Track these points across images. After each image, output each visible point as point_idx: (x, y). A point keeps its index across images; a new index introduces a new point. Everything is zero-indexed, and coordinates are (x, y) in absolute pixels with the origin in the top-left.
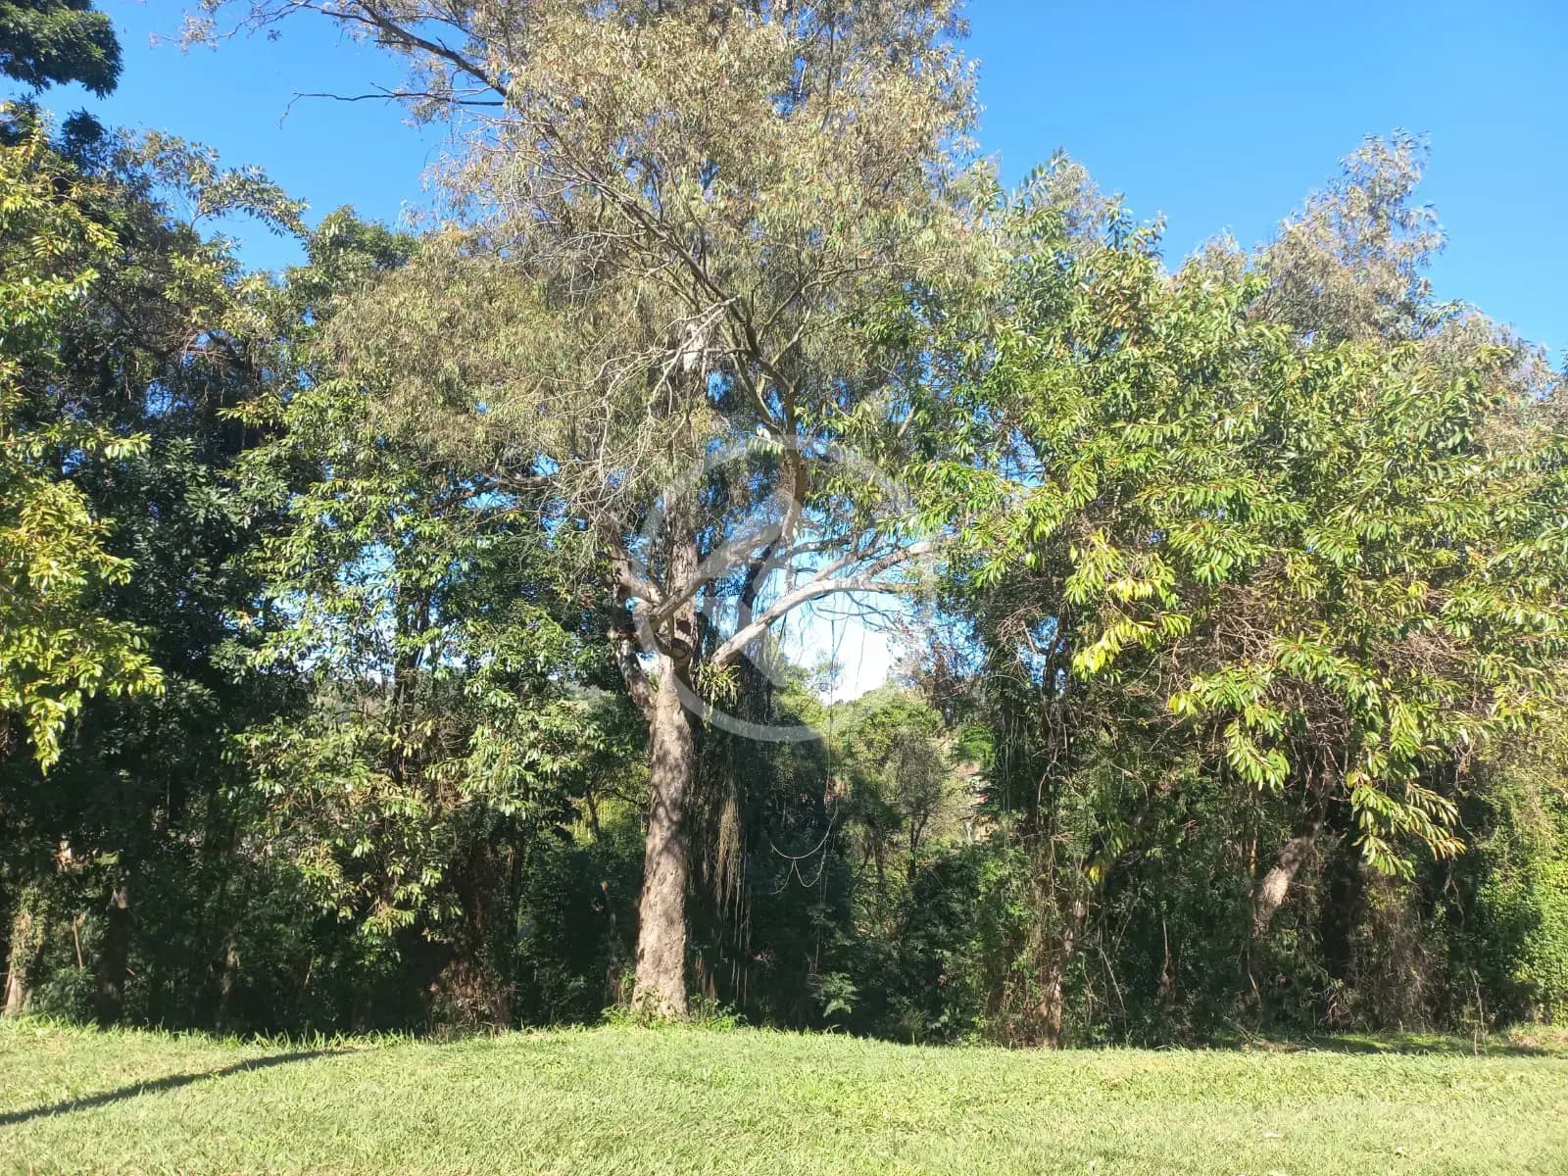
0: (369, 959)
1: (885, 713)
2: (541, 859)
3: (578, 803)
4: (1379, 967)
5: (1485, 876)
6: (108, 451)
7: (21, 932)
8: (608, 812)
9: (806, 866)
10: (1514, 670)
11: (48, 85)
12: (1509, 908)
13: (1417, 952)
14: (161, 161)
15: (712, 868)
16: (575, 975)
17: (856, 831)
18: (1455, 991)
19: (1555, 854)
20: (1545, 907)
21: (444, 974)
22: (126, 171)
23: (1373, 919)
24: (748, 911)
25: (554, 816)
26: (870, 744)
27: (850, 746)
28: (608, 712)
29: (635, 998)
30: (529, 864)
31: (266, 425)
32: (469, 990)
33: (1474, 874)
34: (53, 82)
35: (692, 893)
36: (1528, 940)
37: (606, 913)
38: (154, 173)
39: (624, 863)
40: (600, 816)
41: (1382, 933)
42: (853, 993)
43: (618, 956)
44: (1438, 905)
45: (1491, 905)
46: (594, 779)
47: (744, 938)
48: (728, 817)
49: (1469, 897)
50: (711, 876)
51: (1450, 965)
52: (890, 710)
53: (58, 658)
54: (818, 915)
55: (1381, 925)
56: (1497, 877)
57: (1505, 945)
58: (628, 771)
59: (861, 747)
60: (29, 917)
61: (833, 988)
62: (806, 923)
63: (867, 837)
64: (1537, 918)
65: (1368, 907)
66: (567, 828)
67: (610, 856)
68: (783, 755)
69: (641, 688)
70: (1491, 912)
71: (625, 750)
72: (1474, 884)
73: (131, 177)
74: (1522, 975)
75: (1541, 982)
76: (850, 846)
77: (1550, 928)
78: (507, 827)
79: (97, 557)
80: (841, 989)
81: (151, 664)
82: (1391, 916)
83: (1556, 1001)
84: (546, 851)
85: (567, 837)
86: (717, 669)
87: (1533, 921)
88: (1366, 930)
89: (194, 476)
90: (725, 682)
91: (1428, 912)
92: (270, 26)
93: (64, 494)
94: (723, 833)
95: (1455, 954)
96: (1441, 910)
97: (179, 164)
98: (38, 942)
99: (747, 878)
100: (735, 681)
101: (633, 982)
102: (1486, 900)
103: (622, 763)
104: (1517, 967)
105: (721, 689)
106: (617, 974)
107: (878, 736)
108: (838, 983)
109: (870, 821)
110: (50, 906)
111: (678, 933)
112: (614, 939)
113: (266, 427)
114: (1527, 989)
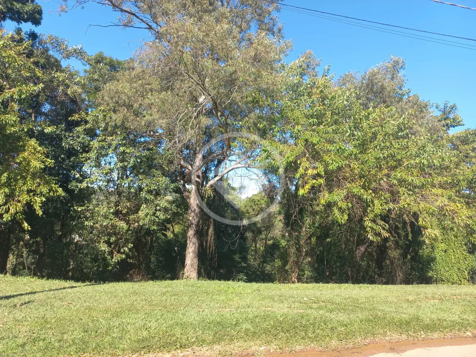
0: (110, 268)
1: (258, 201)
2: (158, 242)
3: (169, 226)
4: (391, 272)
5: (421, 247)
6: (45, 131)
7: (9, 260)
8: (177, 229)
9: (233, 244)
10: (407, 192)
11: (21, 23)
12: (427, 256)
13: (401, 268)
14: (52, 43)
15: (206, 244)
16: (168, 274)
17: (249, 235)
18: (412, 278)
19: (442, 241)
20: (437, 256)
21: (131, 272)
22: (42, 46)
23: (390, 259)
24: (216, 256)
25: (162, 229)
26: (253, 210)
27: (247, 210)
28: (177, 200)
29: (184, 278)
30: (155, 243)
31: (82, 119)
32: (138, 277)
33: (418, 247)
34: (23, 22)
35: (201, 251)
36: (432, 265)
37: (176, 256)
38: (49, 46)
39: (182, 243)
40: (175, 230)
41: (392, 263)
42: (246, 279)
43: (180, 268)
44: (408, 255)
45: (423, 255)
46: (173, 219)
47: (215, 264)
48: (211, 230)
49: (417, 253)
50: (206, 246)
51: (411, 271)
52: (259, 200)
53: (36, 186)
54: (237, 257)
55: (392, 261)
56: (425, 247)
57: (426, 266)
58: (183, 217)
59: (251, 210)
60: (12, 256)
61: (240, 278)
62: (233, 260)
63: (252, 236)
64: (435, 258)
65: (388, 256)
66: (166, 233)
67: (178, 241)
68: (228, 213)
69: (187, 194)
70: (423, 257)
71: (182, 211)
72: (418, 249)
73: (43, 47)
74: (430, 274)
75: (435, 276)
76: (247, 239)
77: (439, 262)
78: (149, 232)
79: (44, 159)
80: (242, 278)
81: (59, 187)
82: (395, 258)
83: (439, 281)
84: (159, 239)
85: (165, 235)
86: (208, 188)
87: (433, 259)
88: (388, 262)
89: (65, 136)
90: (210, 192)
91: (406, 257)
92: (82, 5)
93: (33, 142)
94: (210, 234)
95: (412, 268)
96: (409, 257)
97: (57, 44)
98: (14, 263)
99: (216, 247)
100: (213, 192)
101: (183, 274)
102: (421, 254)
103: (181, 215)
104: (429, 272)
105: (209, 194)
106: (179, 272)
107: (256, 207)
108: (242, 276)
109: (253, 232)
110: (17, 253)
111: (196, 261)
112: (179, 263)
113: (82, 121)
114: (431, 278)
